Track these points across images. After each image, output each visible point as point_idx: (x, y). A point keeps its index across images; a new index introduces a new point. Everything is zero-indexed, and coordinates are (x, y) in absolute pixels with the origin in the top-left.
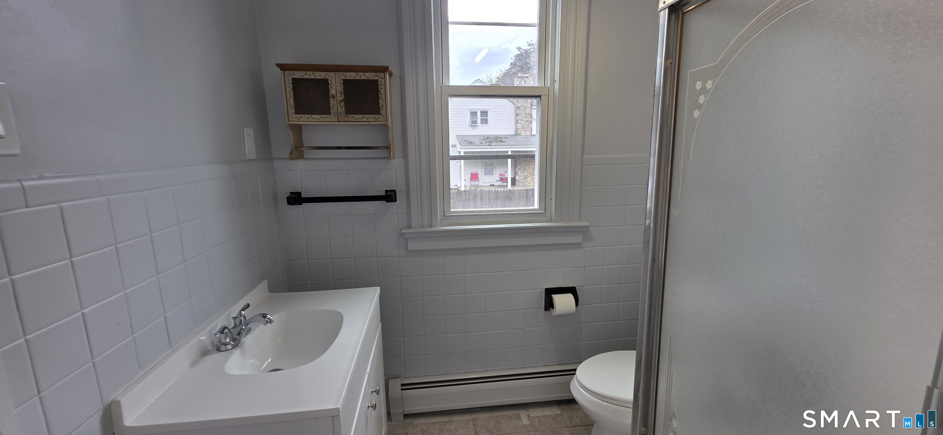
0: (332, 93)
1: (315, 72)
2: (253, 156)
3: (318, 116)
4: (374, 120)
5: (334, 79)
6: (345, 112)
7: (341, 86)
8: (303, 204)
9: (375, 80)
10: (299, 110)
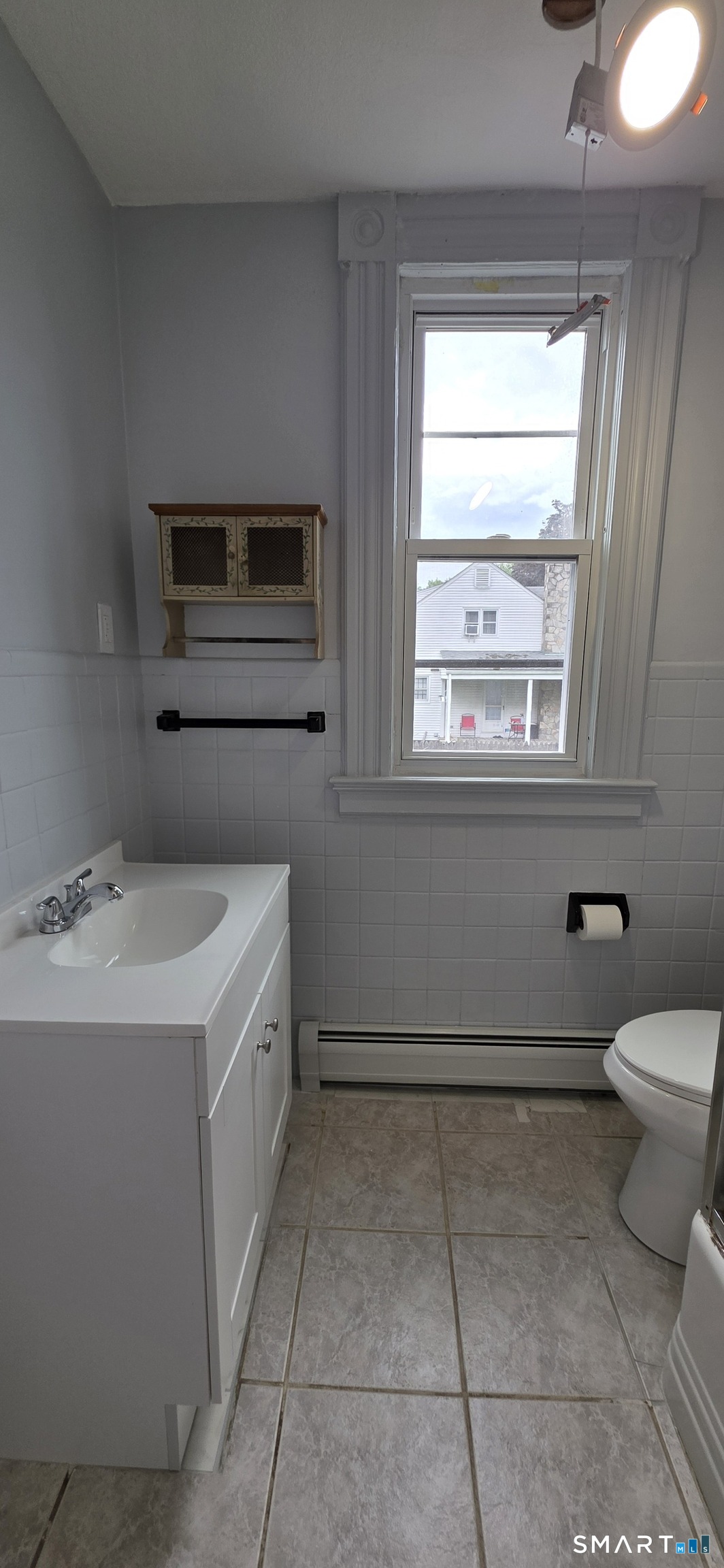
0: (230, 551)
1: (207, 517)
2: (110, 649)
3: (208, 588)
4: (294, 594)
5: (234, 527)
6: (250, 580)
7: (244, 539)
8: (181, 729)
9: (298, 528)
10: (181, 576)
